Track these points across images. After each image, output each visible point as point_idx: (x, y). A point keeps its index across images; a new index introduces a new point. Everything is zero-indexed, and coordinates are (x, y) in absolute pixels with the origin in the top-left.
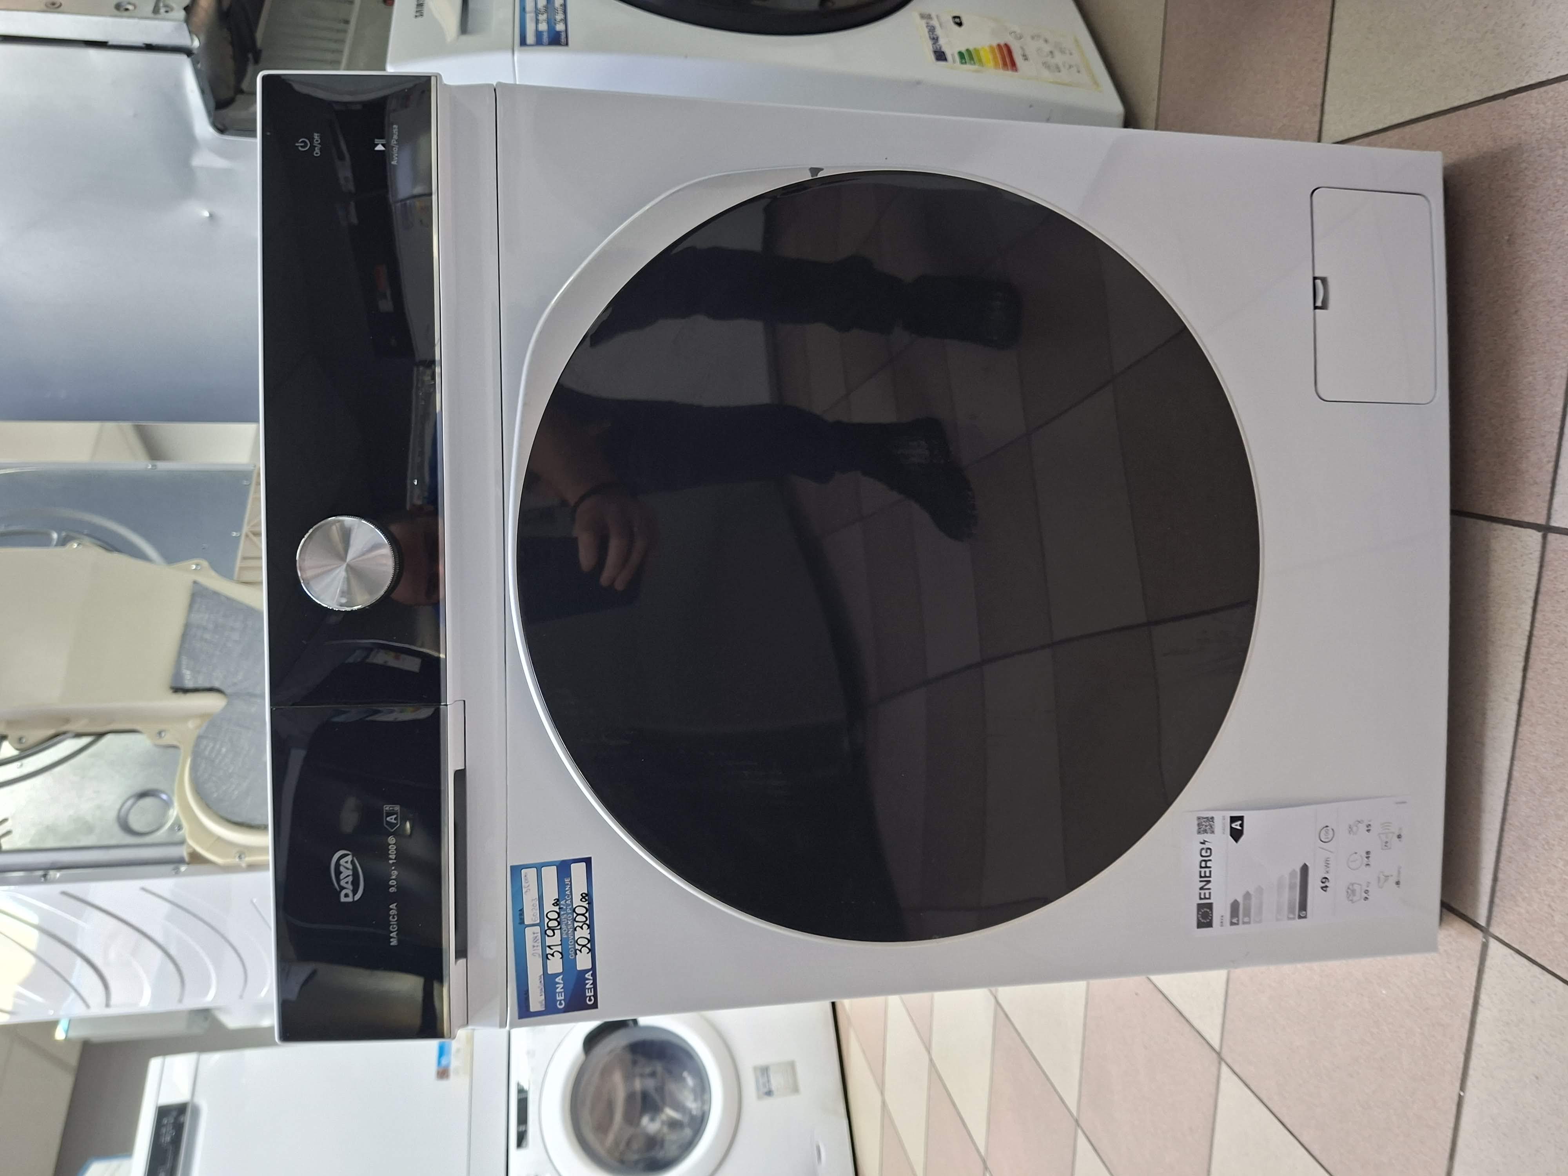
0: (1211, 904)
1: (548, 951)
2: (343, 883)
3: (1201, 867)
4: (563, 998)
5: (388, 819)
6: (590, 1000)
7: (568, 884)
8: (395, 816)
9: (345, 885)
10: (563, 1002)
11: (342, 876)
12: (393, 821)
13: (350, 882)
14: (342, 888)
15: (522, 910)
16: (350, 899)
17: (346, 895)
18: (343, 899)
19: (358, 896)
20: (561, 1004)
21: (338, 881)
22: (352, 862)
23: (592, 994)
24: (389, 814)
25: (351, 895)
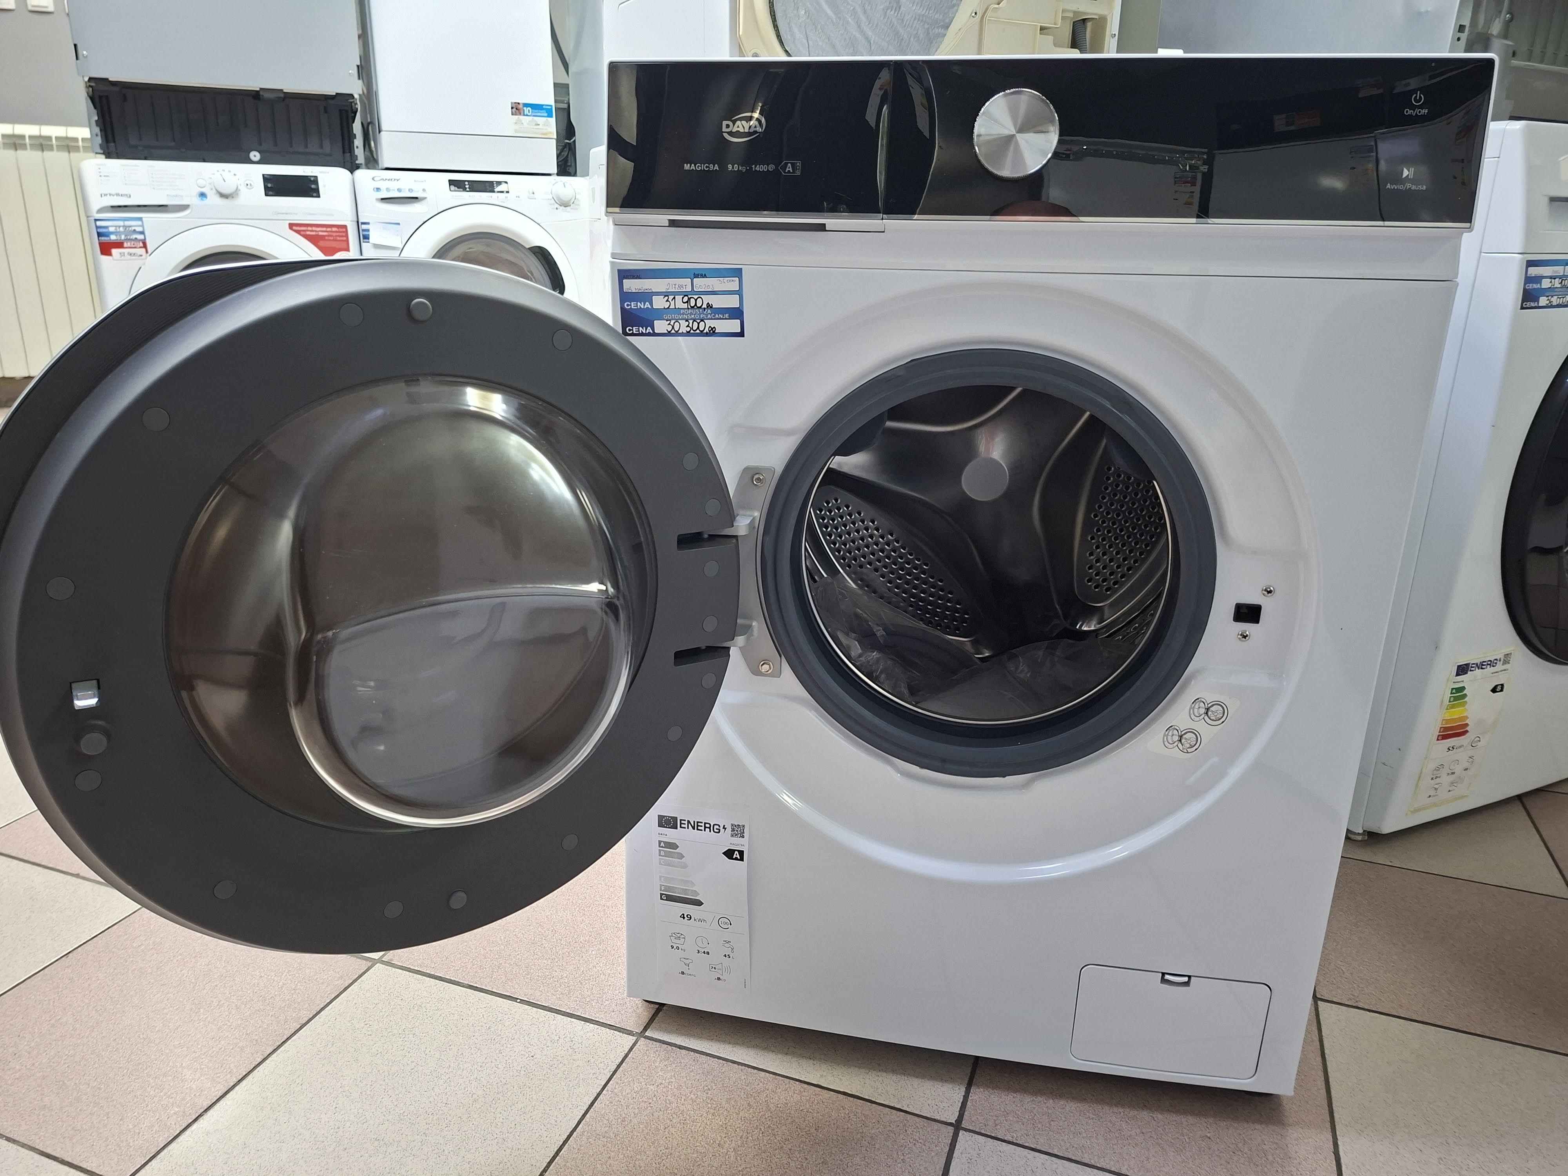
0: (677, 828)
1: (671, 297)
2: (738, 123)
3: (705, 823)
4: (633, 307)
5: (789, 164)
6: (630, 330)
7: (723, 316)
8: (791, 171)
9: (736, 125)
10: (629, 307)
11: (744, 122)
12: (787, 169)
13: (738, 129)
14: (734, 122)
15: (705, 276)
16: (724, 129)
17: (728, 126)
18: (725, 123)
19: (726, 135)
20: (628, 305)
21: (741, 119)
22: (755, 132)
23: (635, 332)
24: (793, 165)
25: (728, 130)
